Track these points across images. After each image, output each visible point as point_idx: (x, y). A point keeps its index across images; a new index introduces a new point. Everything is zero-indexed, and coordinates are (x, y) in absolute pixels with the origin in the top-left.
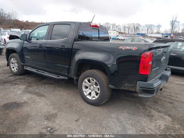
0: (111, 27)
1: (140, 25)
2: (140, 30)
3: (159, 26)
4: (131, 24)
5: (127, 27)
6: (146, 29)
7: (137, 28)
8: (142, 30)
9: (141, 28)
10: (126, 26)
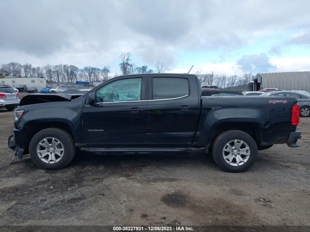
0: (23, 70)
1: (76, 69)
2: (78, 76)
3: (106, 71)
4: (60, 66)
5: (54, 72)
6: (87, 74)
7: (72, 73)
8: (81, 76)
9: (78, 74)
10: (53, 70)
